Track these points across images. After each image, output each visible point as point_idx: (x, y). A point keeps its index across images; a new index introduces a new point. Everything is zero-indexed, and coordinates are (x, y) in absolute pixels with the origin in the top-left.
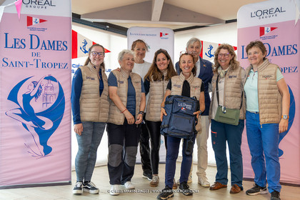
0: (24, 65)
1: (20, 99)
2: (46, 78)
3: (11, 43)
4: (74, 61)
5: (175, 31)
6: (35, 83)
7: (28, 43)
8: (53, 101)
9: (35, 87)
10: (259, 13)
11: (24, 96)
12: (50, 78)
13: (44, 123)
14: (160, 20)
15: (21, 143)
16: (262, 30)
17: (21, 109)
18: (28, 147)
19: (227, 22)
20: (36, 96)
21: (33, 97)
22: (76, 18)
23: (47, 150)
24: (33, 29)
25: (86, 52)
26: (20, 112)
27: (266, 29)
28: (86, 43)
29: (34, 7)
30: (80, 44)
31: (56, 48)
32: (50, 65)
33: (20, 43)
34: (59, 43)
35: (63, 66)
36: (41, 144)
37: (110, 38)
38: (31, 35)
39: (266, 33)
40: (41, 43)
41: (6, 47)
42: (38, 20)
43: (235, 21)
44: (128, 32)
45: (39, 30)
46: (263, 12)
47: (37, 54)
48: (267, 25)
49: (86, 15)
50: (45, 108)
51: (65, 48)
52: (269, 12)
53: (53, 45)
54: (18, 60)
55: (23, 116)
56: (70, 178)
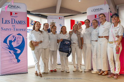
0: (10, 30)
1: (8, 42)
2: (18, 34)
3: (4, 22)
4: (28, 28)
5: (65, 17)
6: (13, 36)
7: (11, 22)
8: (20, 43)
9: (13, 38)
10: (94, 10)
11: (9, 41)
12: (19, 34)
13: (17, 51)
14: (59, 13)
15: (9, 58)
16: (96, 16)
17: (8, 46)
18: (11, 60)
20: (14, 41)
21: (13, 41)
22: (29, 12)
23: (19, 61)
24: (12, 17)
25: (32, 25)
26: (8, 47)
27: (97, 16)
28: (32, 21)
29: (13, 9)
30: (30, 22)
31: (21, 23)
32: (19, 30)
33: (8, 22)
34: (22, 21)
35: (24, 30)
36: (16, 59)
37: (41, 19)
38: (12, 19)
39: (97, 17)
40: (16, 22)
41: (3, 23)
42: (14, 13)
43: (86, 13)
44: (48, 18)
45: (15, 17)
46: (96, 10)
47: (14, 26)
48: (97, 14)
49: (32, 11)
50: (17, 45)
51: (24, 23)
52: (98, 9)
53: (20, 22)
54: (7, 28)
55: (9, 48)
56: (27, 71)
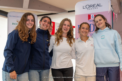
19: (69, 12)
